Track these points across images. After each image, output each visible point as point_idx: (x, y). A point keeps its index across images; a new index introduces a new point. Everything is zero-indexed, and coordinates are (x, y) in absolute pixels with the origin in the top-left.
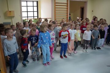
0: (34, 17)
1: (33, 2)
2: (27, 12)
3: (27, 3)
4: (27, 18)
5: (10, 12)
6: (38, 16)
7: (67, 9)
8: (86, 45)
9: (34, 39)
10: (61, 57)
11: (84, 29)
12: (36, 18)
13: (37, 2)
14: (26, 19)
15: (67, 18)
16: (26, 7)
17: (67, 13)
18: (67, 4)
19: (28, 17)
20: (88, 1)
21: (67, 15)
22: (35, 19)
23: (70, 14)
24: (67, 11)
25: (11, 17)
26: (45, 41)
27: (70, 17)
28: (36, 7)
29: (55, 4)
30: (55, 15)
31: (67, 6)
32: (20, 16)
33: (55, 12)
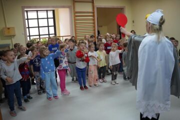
0: (49, 34)
1: (47, 12)
2: (39, 27)
3: (38, 13)
4: (38, 37)
5: (9, 29)
6: (55, 34)
7: (94, 20)
9: (37, 60)
10: (81, 88)
11: (108, 48)
13: (54, 11)
16: (37, 20)
17: (94, 27)
18: (93, 13)
19: (39, 35)
20: (125, 7)
21: (94, 30)
24: (94, 23)
25: (11, 36)
26: (46, 68)
28: (52, 19)
29: (74, 14)
30: (76, 30)
31: (94, 16)
32: (23, 34)
33: (75, 26)
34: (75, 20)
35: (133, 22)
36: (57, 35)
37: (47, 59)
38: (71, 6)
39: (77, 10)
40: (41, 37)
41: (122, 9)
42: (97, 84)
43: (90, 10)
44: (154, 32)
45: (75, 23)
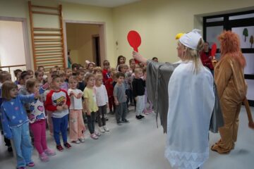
7: (62, 41)
8: (101, 117)
10: (59, 147)
15: (64, 61)
17: (63, 51)
18: (61, 31)
20: (104, 23)
21: (63, 56)
23: (68, 54)
24: (62, 46)
26: (14, 117)
29: (32, 32)
30: (34, 56)
31: (62, 35)
33: (34, 51)
34: (33, 41)
35: (117, 43)
37: (12, 103)
38: (26, 19)
39: (36, 25)
41: (100, 26)
42: (82, 137)
43: (57, 26)
44: (189, 59)
45: (33, 45)
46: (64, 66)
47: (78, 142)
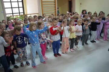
0: (19, 13)
7: (55, 2)
9: (20, 38)
12: (23, 14)
14: (12, 16)
15: (55, 12)
16: (10, 3)
17: (55, 7)
19: (13, 14)
21: (55, 9)
22: (22, 16)
23: (58, 8)
24: (55, 5)
27: (58, 11)
28: (21, 2)
30: (42, 9)
32: (2, 12)
34: (42, 2)
35: (81, 4)
36: (25, 13)
37: (34, 32)
40: (14, 15)
45: (42, 4)
46: (56, 14)
47: (65, 53)
